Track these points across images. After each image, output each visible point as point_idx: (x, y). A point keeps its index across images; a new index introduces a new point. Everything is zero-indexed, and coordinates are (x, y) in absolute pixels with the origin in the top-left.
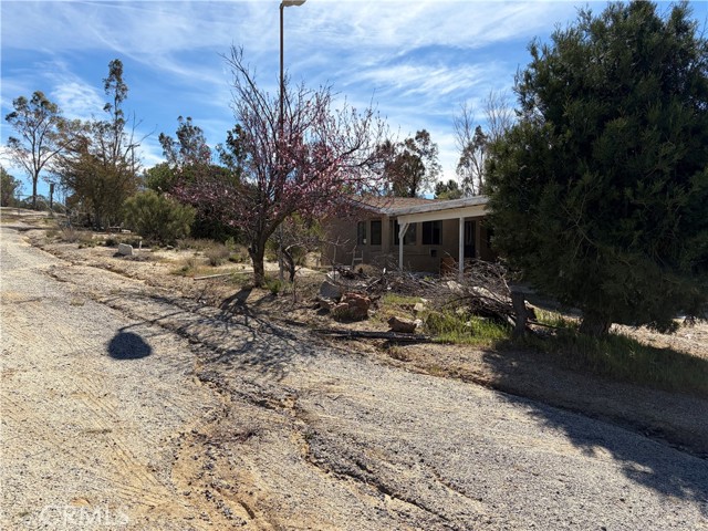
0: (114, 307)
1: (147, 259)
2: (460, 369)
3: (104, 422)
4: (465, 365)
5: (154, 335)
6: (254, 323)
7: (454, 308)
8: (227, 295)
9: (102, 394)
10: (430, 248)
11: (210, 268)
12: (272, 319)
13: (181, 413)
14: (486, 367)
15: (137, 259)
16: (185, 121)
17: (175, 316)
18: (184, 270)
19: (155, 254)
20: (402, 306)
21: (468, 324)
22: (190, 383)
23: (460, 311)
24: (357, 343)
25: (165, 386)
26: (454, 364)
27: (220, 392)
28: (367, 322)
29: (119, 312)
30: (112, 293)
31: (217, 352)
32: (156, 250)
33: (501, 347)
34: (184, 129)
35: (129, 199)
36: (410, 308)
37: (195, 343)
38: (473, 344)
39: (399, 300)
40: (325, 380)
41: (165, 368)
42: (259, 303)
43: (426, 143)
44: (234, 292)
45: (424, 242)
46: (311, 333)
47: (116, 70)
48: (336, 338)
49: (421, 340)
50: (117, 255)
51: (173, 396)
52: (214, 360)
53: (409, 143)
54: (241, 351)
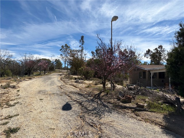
0: (69, 96)
1: (82, 83)
2: (155, 120)
3: (55, 126)
4: (157, 120)
5: (74, 104)
6: (99, 102)
7: (158, 101)
8: (96, 94)
9: (57, 119)
10: (161, 80)
11: (95, 86)
12: (105, 101)
13: (71, 126)
14: (163, 121)
15: (80, 83)
16: (97, 48)
17: (81, 99)
18: (88, 86)
19: (84, 82)
20: (142, 99)
21: (162, 106)
22: (77, 118)
23: (160, 102)
24: (125, 110)
25: (71, 119)
26: (154, 119)
27: (83, 121)
28: (130, 104)
29: (69, 98)
30: (70, 92)
31: (87, 110)
32: (85, 81)
33: (171, 114)
34: (97, 50)
35: (80, 68)
36: (144, 100)
37: (83, 107)
38: (161, 113)
39: (142, 97)
40: (110, 121)
41: (73, 113)
42: (103, 96)
43: (161, 49)
44: (98, 93)
45: (159, 78)
46: (113, 106)
47: (82, 38)
48: (120, 108)
49: (145, 110)
50: (76, 82)
51: (72, 122)
52: (85, 112)
53: (156, 49)
54: (93, 110)
